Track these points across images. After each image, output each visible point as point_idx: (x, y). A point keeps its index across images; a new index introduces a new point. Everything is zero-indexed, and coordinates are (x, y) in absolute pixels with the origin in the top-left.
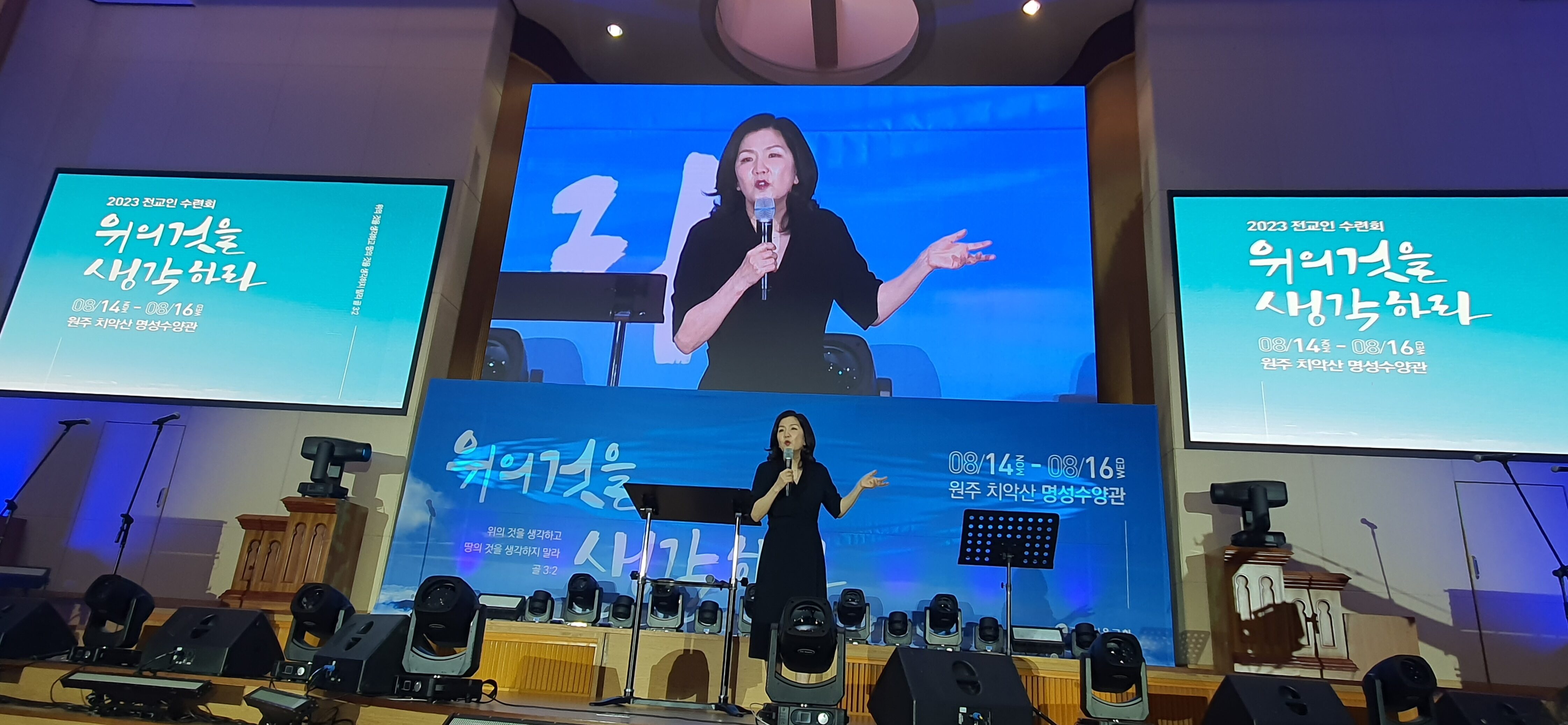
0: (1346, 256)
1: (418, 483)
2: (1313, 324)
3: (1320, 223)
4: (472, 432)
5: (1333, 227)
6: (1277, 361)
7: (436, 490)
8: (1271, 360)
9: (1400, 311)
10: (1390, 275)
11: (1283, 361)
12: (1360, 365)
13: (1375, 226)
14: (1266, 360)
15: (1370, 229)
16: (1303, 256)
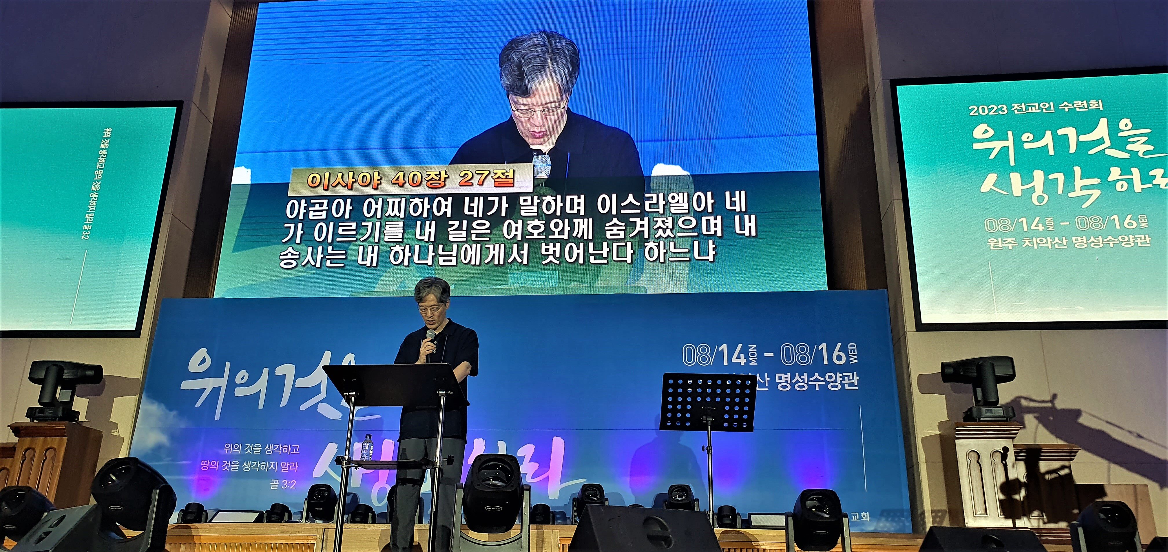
0: (1067, 134)
1: (153, 403)
2: (1038, 204)
3: (1039, 105)
4: (207, 350)
5: (1052, 108)
6: (1003, 241)
7: (171, 410)
8: (997, 240)
9: (1122, 186)
10: (1110, 152)
11: (1009, 240)
12: (1085, 241)
13: (1094, 105)
14: (991, 241)
15: (1090, 108)
16: (1024, 138)
